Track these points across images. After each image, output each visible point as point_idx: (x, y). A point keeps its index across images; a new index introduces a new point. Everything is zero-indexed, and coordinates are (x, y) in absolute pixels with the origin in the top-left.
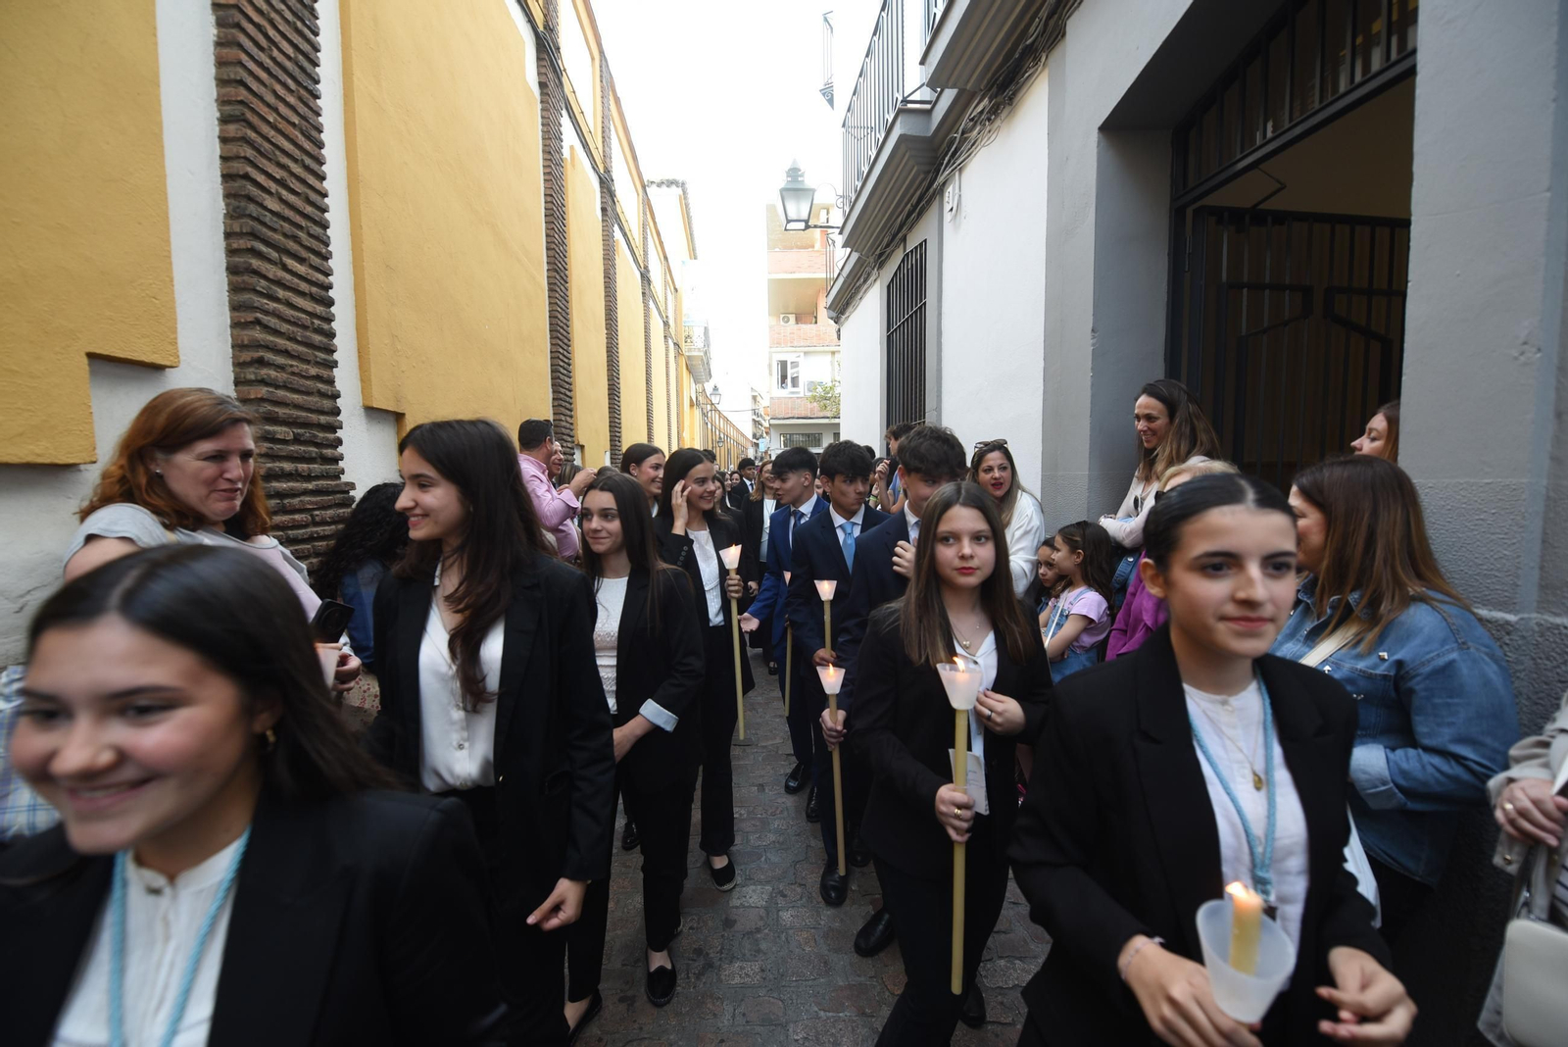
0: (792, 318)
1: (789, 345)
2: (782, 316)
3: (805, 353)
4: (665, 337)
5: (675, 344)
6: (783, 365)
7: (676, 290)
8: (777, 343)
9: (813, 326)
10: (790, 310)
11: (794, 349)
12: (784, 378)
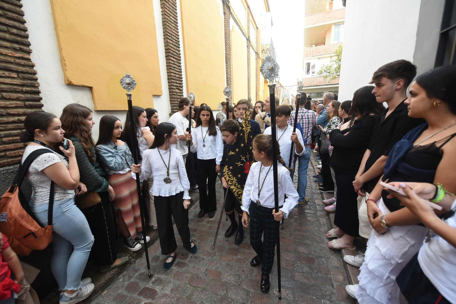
0: (314, 46)
1: (312, 56)
2: (309, 46)
3: (319, 58)
4: (247, 46)
5: (256, 53)
6: (309, 64)
7: (257, 28)
8: (306, 56)
9: (323, 46)
10: (313, 43)
11: (313, 57)
12: (308, 71)
